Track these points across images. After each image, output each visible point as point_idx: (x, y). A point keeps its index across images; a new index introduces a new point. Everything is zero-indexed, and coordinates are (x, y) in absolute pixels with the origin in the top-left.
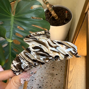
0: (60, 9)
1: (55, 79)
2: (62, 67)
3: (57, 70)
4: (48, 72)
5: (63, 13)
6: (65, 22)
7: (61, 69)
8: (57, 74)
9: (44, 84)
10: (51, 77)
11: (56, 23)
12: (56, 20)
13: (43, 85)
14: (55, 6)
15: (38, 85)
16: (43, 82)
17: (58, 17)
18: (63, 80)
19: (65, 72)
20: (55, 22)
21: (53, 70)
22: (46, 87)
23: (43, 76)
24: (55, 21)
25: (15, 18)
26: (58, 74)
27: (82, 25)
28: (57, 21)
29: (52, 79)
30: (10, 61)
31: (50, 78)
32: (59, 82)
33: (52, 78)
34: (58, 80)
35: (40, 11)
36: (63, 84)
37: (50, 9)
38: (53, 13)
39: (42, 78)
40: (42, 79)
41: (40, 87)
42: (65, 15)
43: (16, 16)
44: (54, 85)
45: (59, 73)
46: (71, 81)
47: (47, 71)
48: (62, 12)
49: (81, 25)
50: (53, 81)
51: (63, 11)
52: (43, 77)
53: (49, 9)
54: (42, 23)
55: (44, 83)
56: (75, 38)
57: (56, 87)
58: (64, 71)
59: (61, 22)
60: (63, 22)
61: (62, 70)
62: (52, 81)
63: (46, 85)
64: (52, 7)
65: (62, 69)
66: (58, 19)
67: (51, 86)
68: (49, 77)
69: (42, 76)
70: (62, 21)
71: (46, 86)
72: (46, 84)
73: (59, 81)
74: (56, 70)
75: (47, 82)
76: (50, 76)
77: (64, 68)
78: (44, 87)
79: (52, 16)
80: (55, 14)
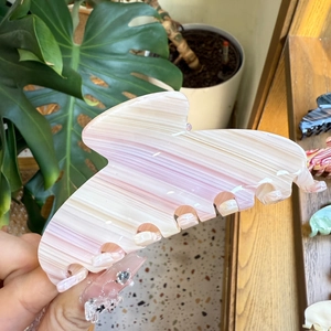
0: (205, 35)
1: (193, 272)
2: (214, 231)
3: (200, 242)
4: (168, 251)
5: (216, 49)
6: (220, 75)
7: (213, 238)
8: (197, 257)
9: (156, 292)
10: (177, 266)
11: (194, 79)
12: (192, 70)
13: (151, 297)
14: (187, 26)
15: (135, 295)
16: (153, 286)
17: (200, 62)
18: (221, 275)
19: (225, 247)
20: (191, 78)
21: (185, 244)
22: (163, 303)
23: (151, 263)
24: (190, 75)
25: (82, 51)
26: (202, 256)
27: (273, 77)
28: (196, 73)
29: (183, 272)
30: (69, 179)
31: (176, 269)
32: (206, 281)
33: (182, 269)
34: (204, 276)
35: (154, 33)
36: (220, 288)
37: (174, 34)
38: (182, 47)
39: (147, 270)
40: (147, 276)
41: (141, 303)
42: (220, 56)
43: (87, 45)
44: (190, 294)
45: (205, 253)
46: (247, 264)
47: (164, 248)
48: (211, 45)
49: (270, 76)
50: (185, 281)
51: (213, 43)
52: (151, 269)
53: (169, 35)
54: (159, 67)
55: (155, 289)
56: (256, 119)
57: (198, 301)
58: (222, 244)
59: (208, 76)
60: (216, 75)
61: (214, 243)
62: (181, 280)
63: (162, 295)
64: (180, 29)
65: (216, 239)
66: (198, 68)
67: (178, 296)
68: (171, 268)
69: (148, 266)
70: (213, 74)
71: (164, 298)
72: (163, 290)
73: (208, 278)
74: (196, 241)
75: (165, 286)
76: (174, 264)
77: (223, 234)
78: (155, 301)
79: (180, 56)
80: (190, 52)
